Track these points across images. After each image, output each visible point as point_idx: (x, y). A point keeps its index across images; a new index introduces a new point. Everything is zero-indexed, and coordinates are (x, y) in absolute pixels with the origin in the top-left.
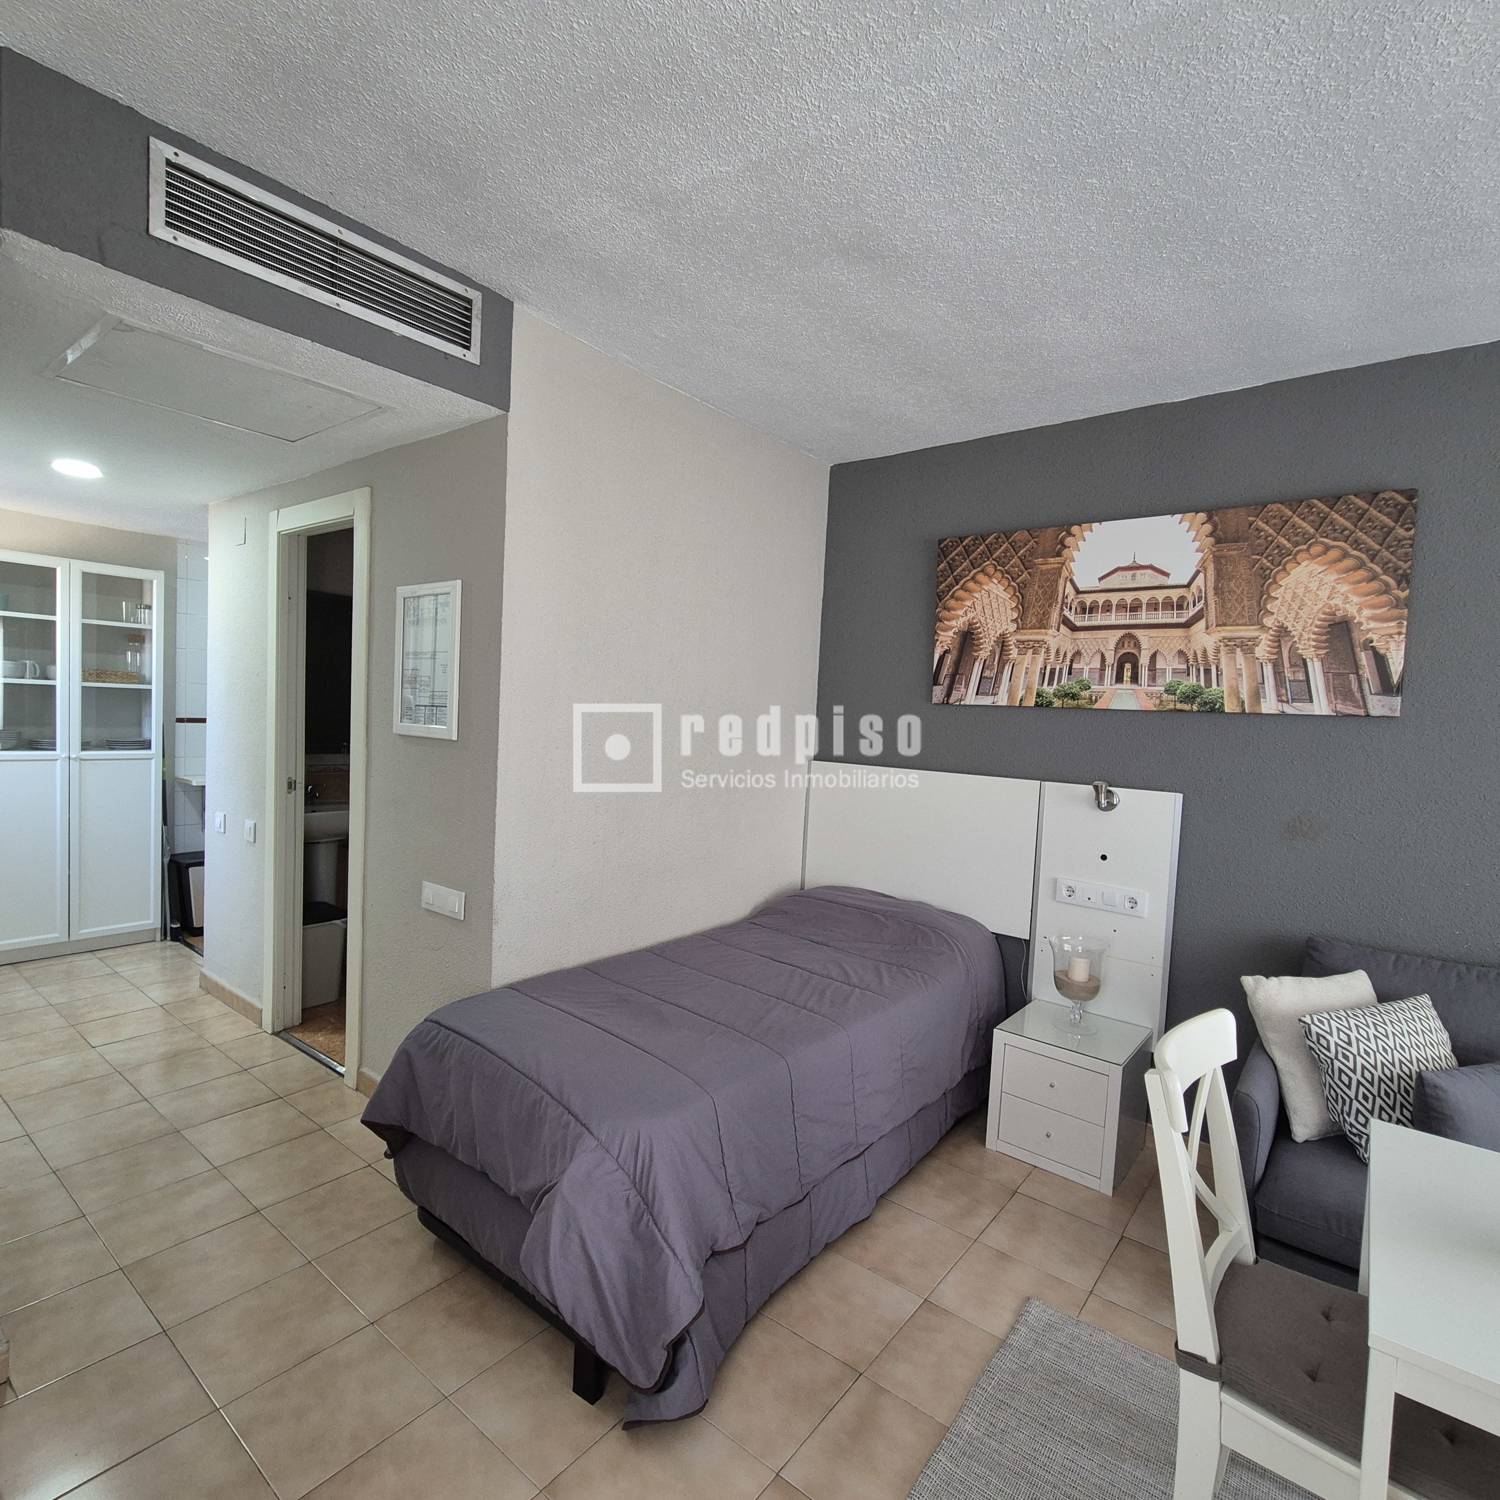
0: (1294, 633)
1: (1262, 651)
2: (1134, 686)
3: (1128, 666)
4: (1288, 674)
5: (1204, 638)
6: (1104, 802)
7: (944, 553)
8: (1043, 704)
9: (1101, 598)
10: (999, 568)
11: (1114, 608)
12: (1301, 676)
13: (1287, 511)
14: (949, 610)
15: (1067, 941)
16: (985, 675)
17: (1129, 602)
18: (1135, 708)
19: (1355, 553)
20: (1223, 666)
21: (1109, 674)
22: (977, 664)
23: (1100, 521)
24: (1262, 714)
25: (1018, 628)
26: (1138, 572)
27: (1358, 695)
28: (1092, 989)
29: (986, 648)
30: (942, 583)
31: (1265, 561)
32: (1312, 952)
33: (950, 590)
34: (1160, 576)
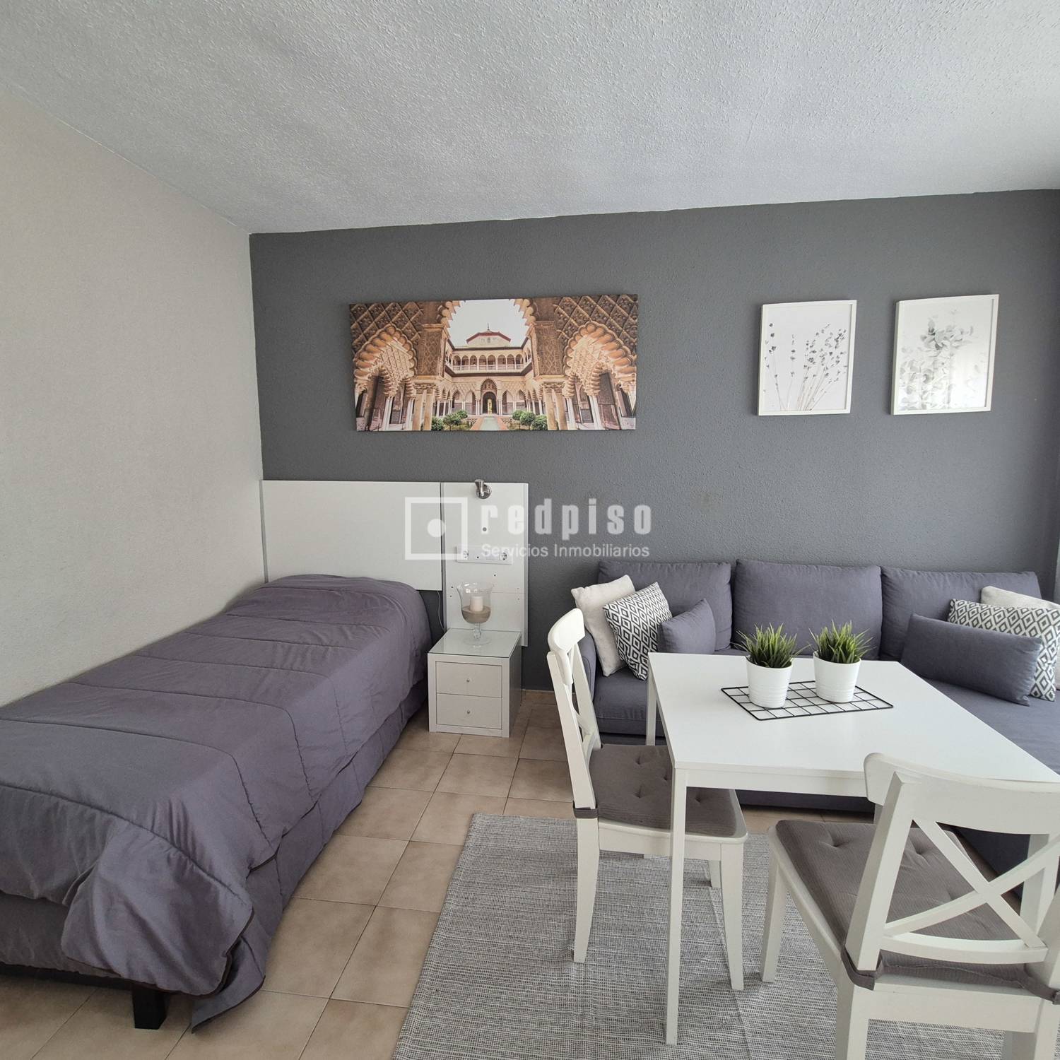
0: (581, 380)
1: (566, 391)
2: (494, 415)
3: (490, 401)
4: (580, 406)
5: (533, 383)
6: (482, 493)
7: (355, 315)
8: (437, 429)
9: (469, 354)
10: (397, 329)
11: (478, 361)
12: (588, 408)
13: (573, 302)
14: (363, 359)
15: (467, 587)
16: (394, 408)
17: (487, 357)
18: (496, 430)
19: (610, 331)
20: (545, 401)
21: (479, 406)
22: (388, 400)
23: (465, 300)
24: (567, 430)
25: (415, 374)
26: (491, 337)
27: (615, 417)
28: (486, 615)
29: (393, 389)
30: (355, 338)
31: (564, 334)
32: (602, 569)
33: (361, 345)
34: (506, 341)
